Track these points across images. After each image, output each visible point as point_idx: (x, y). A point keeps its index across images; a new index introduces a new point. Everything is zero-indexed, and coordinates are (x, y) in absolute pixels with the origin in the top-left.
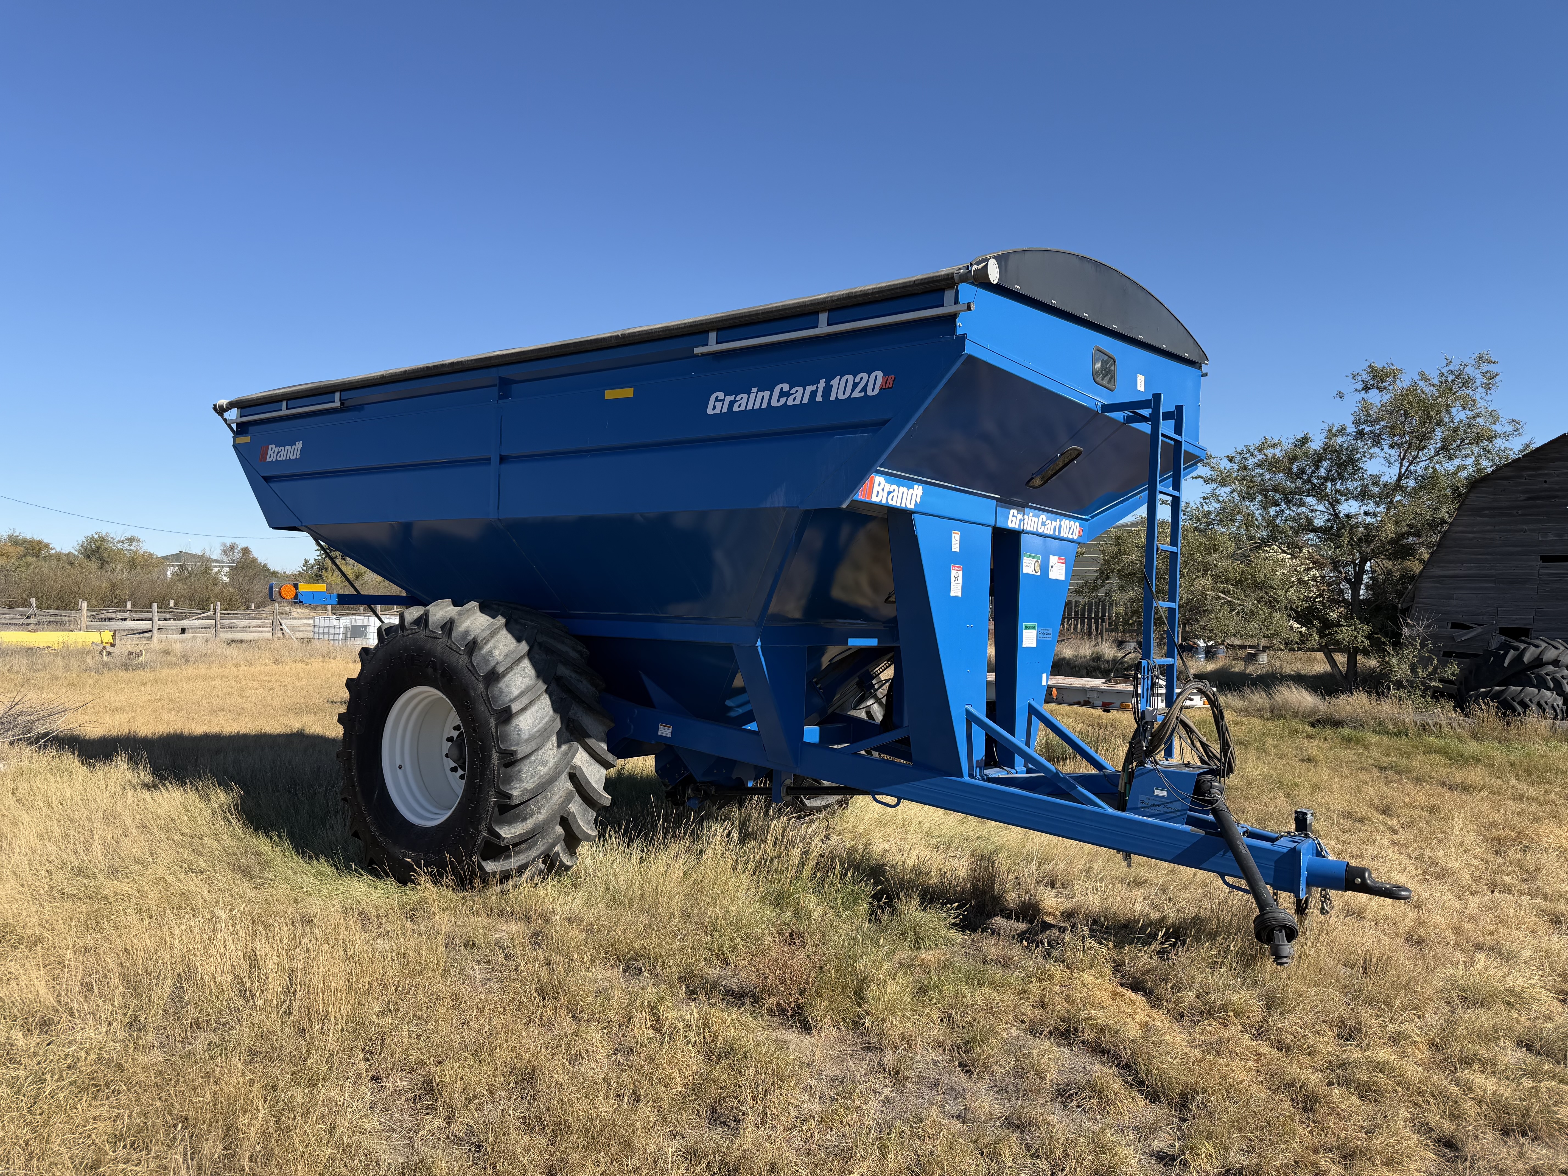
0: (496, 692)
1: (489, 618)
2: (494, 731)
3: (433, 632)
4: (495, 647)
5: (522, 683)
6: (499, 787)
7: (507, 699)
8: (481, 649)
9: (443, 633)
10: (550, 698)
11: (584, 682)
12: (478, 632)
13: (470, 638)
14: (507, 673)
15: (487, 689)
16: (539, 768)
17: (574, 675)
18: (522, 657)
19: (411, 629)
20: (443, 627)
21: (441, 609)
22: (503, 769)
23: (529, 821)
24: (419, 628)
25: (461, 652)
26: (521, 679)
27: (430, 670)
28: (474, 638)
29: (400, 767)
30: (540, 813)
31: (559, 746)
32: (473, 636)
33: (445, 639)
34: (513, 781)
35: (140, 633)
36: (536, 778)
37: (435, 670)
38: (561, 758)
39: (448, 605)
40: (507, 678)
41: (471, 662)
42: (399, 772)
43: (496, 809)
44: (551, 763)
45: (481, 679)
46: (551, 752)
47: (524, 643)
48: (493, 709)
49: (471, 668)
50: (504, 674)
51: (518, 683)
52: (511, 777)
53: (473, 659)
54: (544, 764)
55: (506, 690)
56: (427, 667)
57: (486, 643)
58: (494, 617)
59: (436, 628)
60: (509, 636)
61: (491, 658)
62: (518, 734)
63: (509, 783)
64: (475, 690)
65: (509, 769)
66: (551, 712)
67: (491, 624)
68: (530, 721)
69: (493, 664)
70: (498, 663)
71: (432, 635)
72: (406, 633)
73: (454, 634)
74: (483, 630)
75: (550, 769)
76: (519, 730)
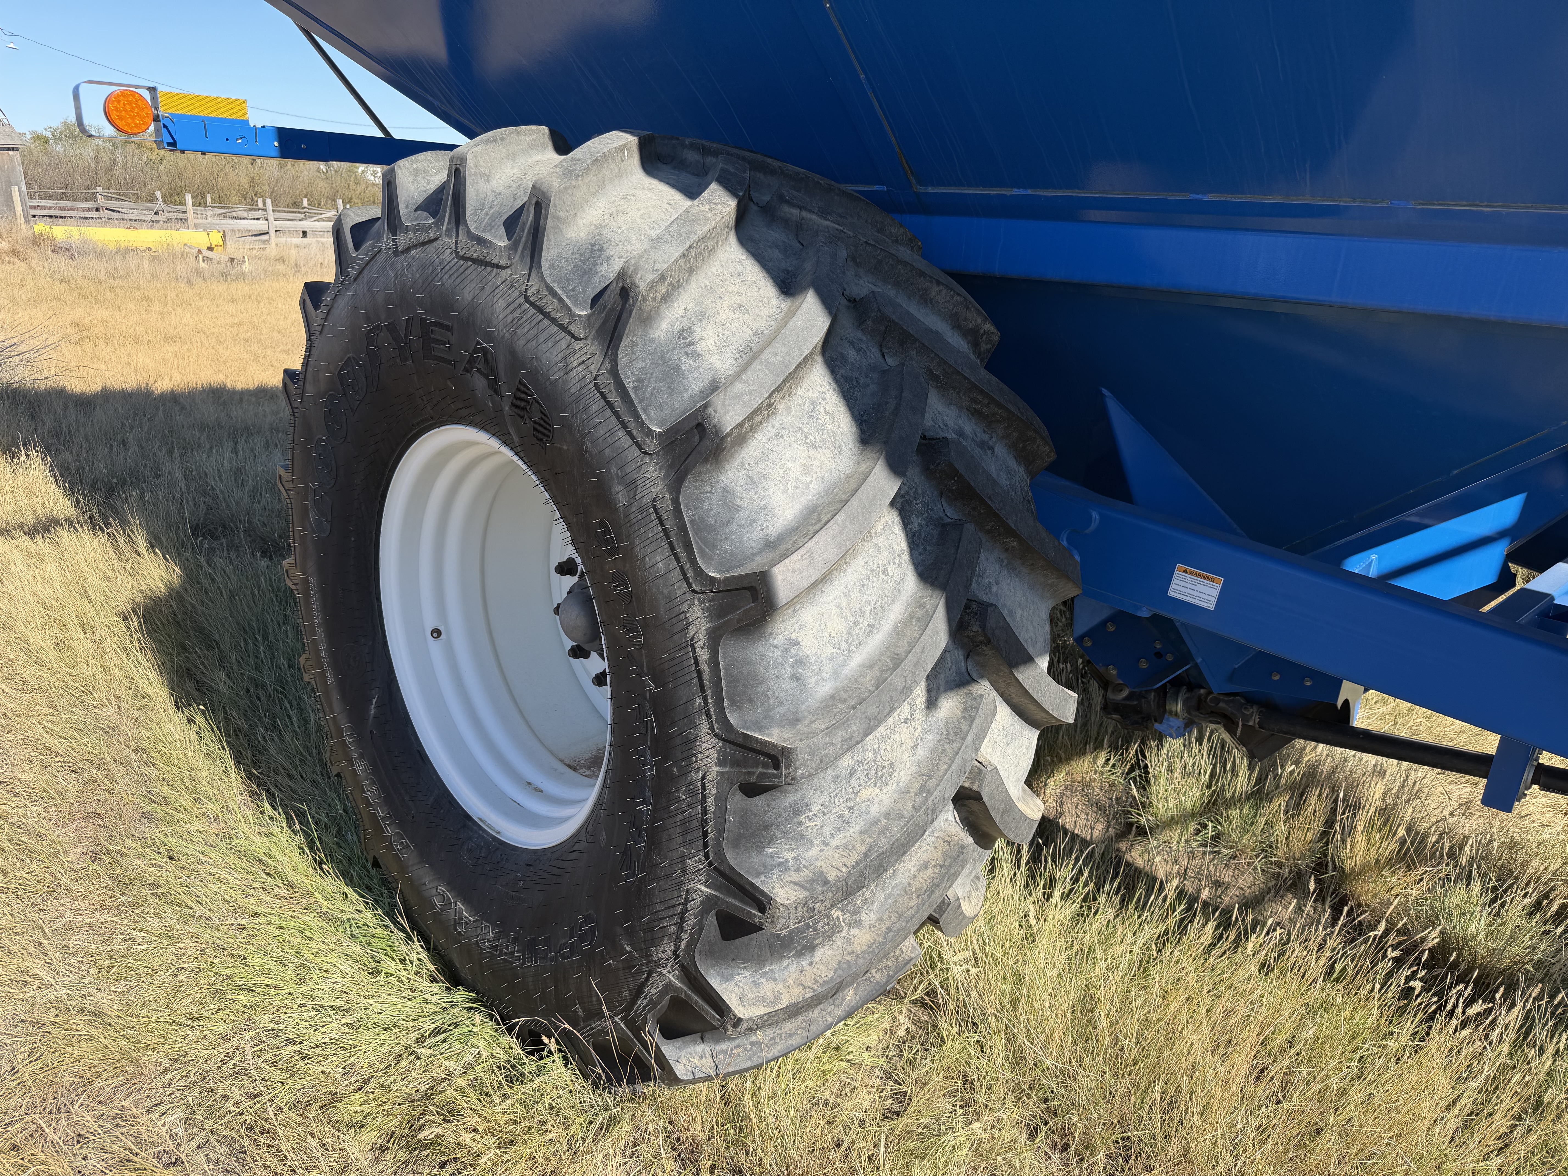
0: (712, 506)
1: (676, 197)
2: (703, 655)
3: (481, 241)
4: (702, 316)
5: (807, 470)
6: (721, 856)
7: (752, 538)
8: (648, 320)
9: (514, 247)
10: (906, 523)
11: (1000, 450)
12: (636, 247)
13: (608, 271)
14: (753, 429)
15: (676, 485)
16: (865, 793)
17: (969, 427)
18: (806, 361)
19: (417, 229)
20: (511, 224)
21: (512, 156)
22: (737, 800)
23: (819, 953)
24: (438, 224)
25: (577, 329)
26: (802, 452)
27: (479, 383)
28: (622, 275)
29: (436, 633)
30: (858, 923)
31: (931, 703)
32: (617, 265)
33: (518, 270)
34: (772, 840)
35: (256, 235)
36: (855, 828)
37: (494, 387)
38: (938, 752)
39: (532, 146)
40: (750, 452)
41: (614, 372)
42: (435, 646)
43: (711, 920)
44: (904, 774)
45: (651, 445)
46: (905, 730)
47: (810, 302)
48: (699, 572)
49: (613, 397)
50: (742, 434)
51: (795, 470)
52: (766, 827)
53: (623, 359)
54: (880, 778)
55: (746, 499)
56: (468, 369)
57: (666, 298)
58: (692, 193)
59: (490, 227)
60: (752, 271)
61: (687, 363)
62: (796, 678)
63: (760, 848)
64: (631, 486)
65: (760, 801)
66: (910, 582)
67: (686, 219)
68: (836, 626)
69: (696, 386)
70: (714, 387)
71: (476, 251)
72: (404, 240)
73: (549, 253)
74: (655, 242)
75: (904, 792)
76: (801, 662)
